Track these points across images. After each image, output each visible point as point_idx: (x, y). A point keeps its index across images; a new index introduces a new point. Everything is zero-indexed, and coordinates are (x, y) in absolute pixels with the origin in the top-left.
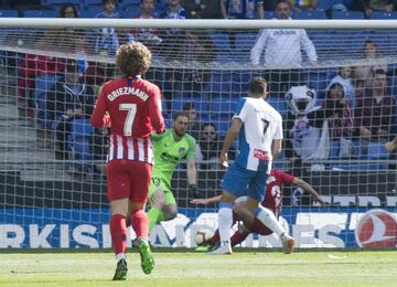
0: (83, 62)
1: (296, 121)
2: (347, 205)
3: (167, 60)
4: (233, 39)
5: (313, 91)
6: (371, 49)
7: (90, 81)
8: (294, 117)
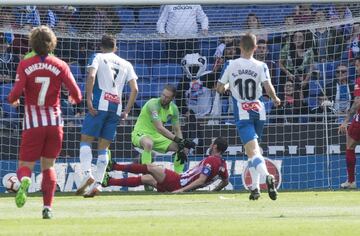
0: (10, 35)
1: (191, 84)
2: (235, 154)
3: (82, 32)
4: (138, 13)
5: (205, 58)
6: (254, 21)
7: (16, 51)
8: (189, 80)
